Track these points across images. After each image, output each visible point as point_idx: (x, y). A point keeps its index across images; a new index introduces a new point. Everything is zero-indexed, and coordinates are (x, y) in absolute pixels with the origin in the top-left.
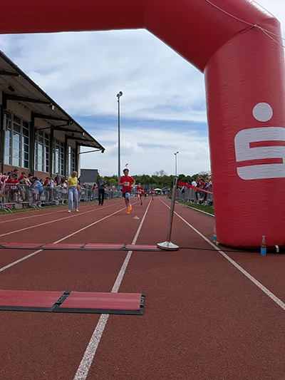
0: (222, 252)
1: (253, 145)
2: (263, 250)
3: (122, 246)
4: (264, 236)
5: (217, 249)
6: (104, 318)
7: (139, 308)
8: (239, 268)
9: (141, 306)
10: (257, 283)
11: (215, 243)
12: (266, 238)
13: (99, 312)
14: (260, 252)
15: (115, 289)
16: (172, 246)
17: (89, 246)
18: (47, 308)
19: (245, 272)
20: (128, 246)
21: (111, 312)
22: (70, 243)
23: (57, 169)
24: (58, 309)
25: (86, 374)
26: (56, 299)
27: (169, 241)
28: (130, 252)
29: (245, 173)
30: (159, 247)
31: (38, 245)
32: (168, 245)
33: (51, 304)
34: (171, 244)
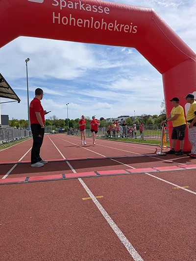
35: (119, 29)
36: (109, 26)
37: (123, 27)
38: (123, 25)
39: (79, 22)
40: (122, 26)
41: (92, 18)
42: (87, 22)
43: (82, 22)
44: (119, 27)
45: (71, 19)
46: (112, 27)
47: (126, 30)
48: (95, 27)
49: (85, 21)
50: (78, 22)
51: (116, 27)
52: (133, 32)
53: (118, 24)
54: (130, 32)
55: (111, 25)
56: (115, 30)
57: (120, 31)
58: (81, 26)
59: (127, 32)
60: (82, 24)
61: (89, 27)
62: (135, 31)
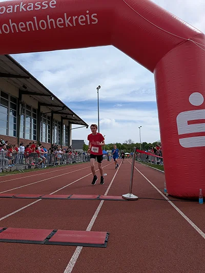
0: (170, 202)
1: (190, 123)
2: (201, 200)
3: (97, 196)
4: (201, 190)
5: (167, 199)
6: (79, 249)
7: (104, 242)
8: (182, 213)
9: (106, 241)
10: (193, 225)
11: (165, 195)
12: (202, 191)
13: (75, 245)
14: (198, 201)
15: (89, 228)
16: (133, 196)
17: (74, 196)
18: (41, 241)
19: (185, 217)
20: (101, 197)
21: (84, 245)
22: (61, 194)
23: (55, 140)
24: (48, 242)
26: (47, 236)
27: (131, 193)
28: (102, 201)
29: (185, 143)
30: (123, 197)
31: (39, 196)
32: (130, 196)
33: (43, 239)
35: (72, 24)
36: (58, 23)
37: (77, 20)
38: (76, 17)
39: (21, 26)
40: (74, 18)
41: (35, 18)
42: (30, 24)
43: (24, 26)
44: (71, 21)
45: (11, 25)
46: (62, 22)
47: (82, 22)
48: (41, 28)
49: (28, 23)
50: (20, 27)
51: (67, 22)
52: (93, 23)
53: (70, 18)
54: (89, 23)
55: (60, 21)
56: (67, 26)
57: (75, 25)
58: (25, 31)
59: (85, 24)
60: (26, 28)
61: (34, 30)
62: (95, 21)
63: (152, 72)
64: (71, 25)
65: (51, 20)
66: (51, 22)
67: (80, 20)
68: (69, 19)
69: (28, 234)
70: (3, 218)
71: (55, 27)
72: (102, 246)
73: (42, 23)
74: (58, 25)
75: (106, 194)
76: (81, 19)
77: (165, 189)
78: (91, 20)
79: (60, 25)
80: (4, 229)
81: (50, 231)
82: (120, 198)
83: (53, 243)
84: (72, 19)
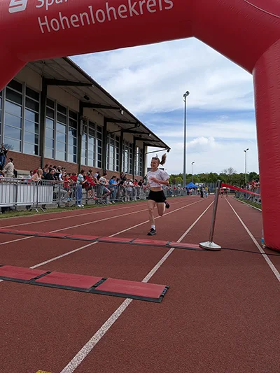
0: (265, 256)
3: (167, 243)
5: (262, 251)
6: (128, 301)
7: (159, 297)
9: (161, 296)
11: (262, 246)
13: (125, 296)
15: (146, 280)
16: (214, 246)
17: (138, 241)
18: (86, 289)
20: (172, 243)
21: (135, 298)
24: (94, 291)
25: (98, 340)
26: (94, 283)
27: (212, 241)
28: (172, 249)
30: (201, 246)
31: (95, 238)
32: (210, 245)
33: (89, 287)
34: (213, 244)
35: (139, 12)
36: (120, 12)
37: (144, 6)
38: (144, 2)
39: (74, 20)
40: (141, 4)
41: (90, 7)
42: (84, 16)
43: (77, 20)
44: (137, 8)
45: (61, 20)
46: (125, 10)
47: (151, 8)
48: (99, 20)
49: (81, 15)
50: (72, 21)
51: (132, 9)
52: (166, 8)
53: (135, 3)
54: (161, 9)
55: (122, 9)
56: (131, 15)
57: (142, 13)
58: (78, 26)
59: (155, 10)
60: (79, 22)
61: (89, 23)
62: (169, 5)
63: (251, 72)
64: (137, 14)
65: (111, 8)
66: (111, 11)
67: (148, 6)
68: (134, 6)
69: (72, 280)
70: (50, 261)
71: (116, 18)
72: (155, 300)
73: (100, 14)
74: (120, 14)
75: (179, 241)
76: (150, 4)
77: (263, 239)
78: (164, 4)
79: (123, 14)
80: (48, 273)
81: (100, 279)
82: (197, 246)
83: (99, 293)
84: (138, 5)
